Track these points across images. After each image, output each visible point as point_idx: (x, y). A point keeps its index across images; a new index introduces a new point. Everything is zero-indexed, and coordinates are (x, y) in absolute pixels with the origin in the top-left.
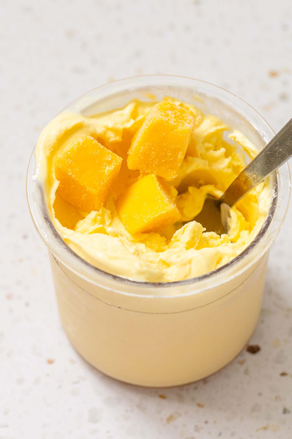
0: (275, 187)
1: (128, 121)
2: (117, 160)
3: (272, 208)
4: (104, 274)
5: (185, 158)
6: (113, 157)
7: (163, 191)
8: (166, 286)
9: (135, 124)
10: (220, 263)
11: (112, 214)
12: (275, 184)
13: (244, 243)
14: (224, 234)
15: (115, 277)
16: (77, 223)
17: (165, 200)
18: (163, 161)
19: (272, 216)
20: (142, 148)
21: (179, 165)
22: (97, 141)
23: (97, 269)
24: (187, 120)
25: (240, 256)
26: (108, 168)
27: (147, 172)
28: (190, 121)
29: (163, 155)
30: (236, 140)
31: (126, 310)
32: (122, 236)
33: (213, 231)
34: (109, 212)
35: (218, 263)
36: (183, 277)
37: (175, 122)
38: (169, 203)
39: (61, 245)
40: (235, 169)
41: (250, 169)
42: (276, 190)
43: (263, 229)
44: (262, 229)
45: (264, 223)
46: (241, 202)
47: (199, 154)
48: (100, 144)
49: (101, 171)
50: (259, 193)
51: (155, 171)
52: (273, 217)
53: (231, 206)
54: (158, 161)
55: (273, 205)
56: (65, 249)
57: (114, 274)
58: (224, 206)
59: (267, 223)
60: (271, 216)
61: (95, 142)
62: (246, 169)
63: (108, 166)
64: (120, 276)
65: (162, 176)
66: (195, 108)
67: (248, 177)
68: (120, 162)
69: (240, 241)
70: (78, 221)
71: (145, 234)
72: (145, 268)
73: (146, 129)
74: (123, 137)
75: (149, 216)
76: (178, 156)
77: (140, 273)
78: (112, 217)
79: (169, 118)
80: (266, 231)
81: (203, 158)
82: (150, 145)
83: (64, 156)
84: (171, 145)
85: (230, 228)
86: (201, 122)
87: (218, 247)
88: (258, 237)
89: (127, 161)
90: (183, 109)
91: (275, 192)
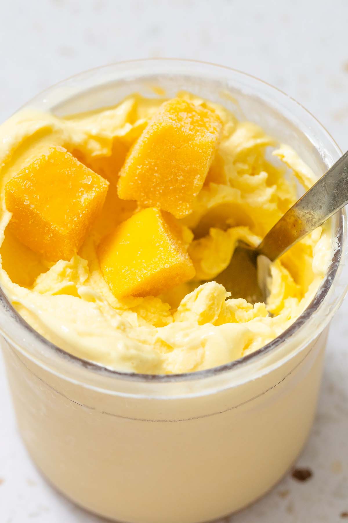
0: (338, 235)
1: (122, 126)
2: (101, 184)
3: (332, 266)
4: (69, 358)
5: (206, 184)
6: (95, 179)
7: (169, 233)
8: (163, 380)
9: (132, 131)
10: (250, 347)
11: (89, 265)
12: (339, 229)
13: (289, 317)
14: (259, 302)
15: (85, 364)
16: (37, 277)
17: (170, 247)
18: (171, 188)
19: (332, 279)
20: (140, 168)
21: (194, 195)
22: (71, 155)
23: (59, 350)
24: (211, 127)
25: (279, 339)
26: (85, 196)
27: (146, 204)
28: (215, 129)
29: (171, 179)
30: (285, 160)
31: (103, 413)
32: (101, 300)
33: (244, 297)
34: (86, 262)
35: (246, 347)
36: (192, 367)
37: (191, 130)
38: (175, 253)
39: (6, 311)
40: (281, 203)
41: (303, 205)
42: (340, 239)
43: (317, 299)
44: (315, 299)
45: (319, 289)
46: (287, 254)
47: (227, 179)
48: (75, 160)
49: (75, 201)
50: (315, 242)
51: (158, 203)
52: (334, 281)
53: (272, 260)
54: (163, 187)
55: (334, 262)
56: (11, 317)
57: (86, 359)
58: (262, 260)
59: (324, 289)
60: (330, 278)
61: (69, 155)
62: (297, 205)
63: (86, 193)
64: (95, 363)
65: (169, 211)
66: (225, 110)
67: (299, 218)
68: (105, 187)
69: (283, 314)
70: (39, 274)
71: (138, 298)
72: (133, 352)
73: (146, 139)
74: (114, 149)
75: (145, 271)
76: (193, 182)
77: (126, 359)
78: (90, 270)
79: (183, 123)
80: (321, 301)
81: (233, 186)
82: (153, 164)
83: (20, 176)
84: (184, 165)
85: (270, 293)
86: (232, 131)
87: (248, 322)
88: (309, 310)
89: (117, 186)
90: (205, 110)
91: (339, 242)
